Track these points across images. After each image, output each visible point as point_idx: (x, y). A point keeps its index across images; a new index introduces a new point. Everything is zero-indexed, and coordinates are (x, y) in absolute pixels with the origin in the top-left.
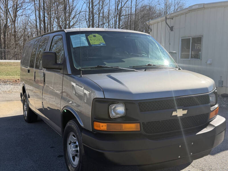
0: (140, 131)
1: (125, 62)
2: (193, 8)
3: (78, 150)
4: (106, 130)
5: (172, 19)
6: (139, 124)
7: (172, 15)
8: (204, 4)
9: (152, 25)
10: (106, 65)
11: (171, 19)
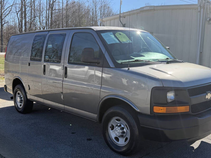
0: (188, 112)
1: (145, 56)
2: (144, 9)
3: (124, 132)
4: (165, 112)
5: (125, 18)
6: (188, 106)
7: (125, 14)
8: (154, 6)
9: (104, 22)
10: (134, 59)
11: (123, 17)
